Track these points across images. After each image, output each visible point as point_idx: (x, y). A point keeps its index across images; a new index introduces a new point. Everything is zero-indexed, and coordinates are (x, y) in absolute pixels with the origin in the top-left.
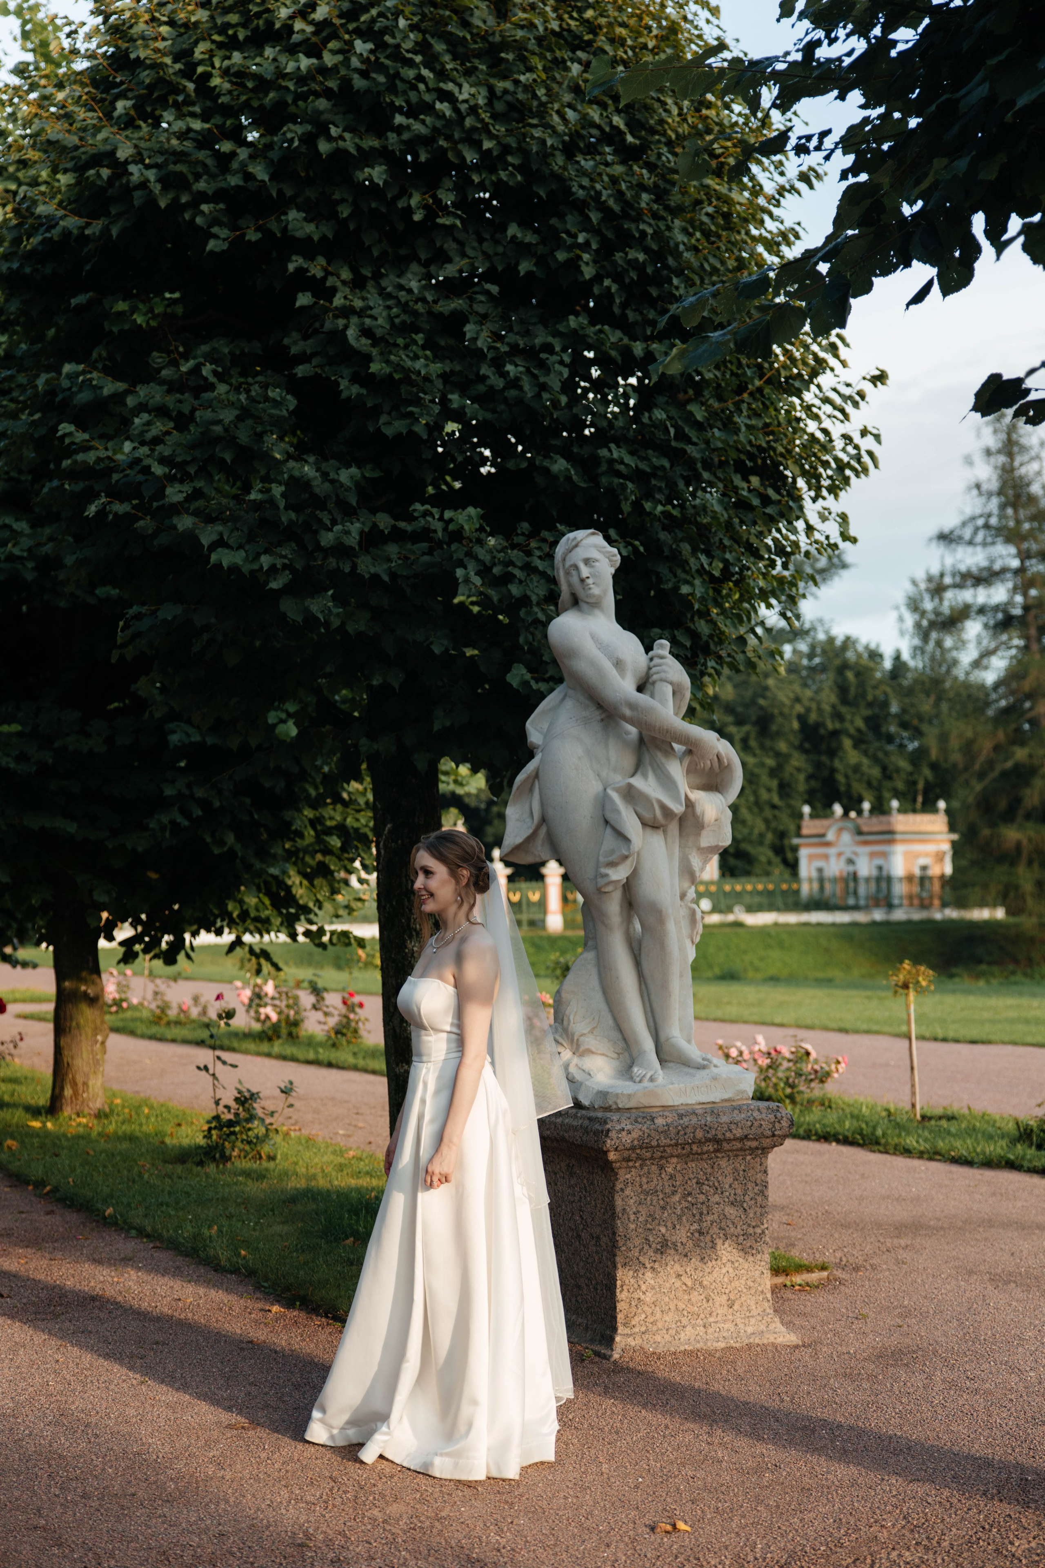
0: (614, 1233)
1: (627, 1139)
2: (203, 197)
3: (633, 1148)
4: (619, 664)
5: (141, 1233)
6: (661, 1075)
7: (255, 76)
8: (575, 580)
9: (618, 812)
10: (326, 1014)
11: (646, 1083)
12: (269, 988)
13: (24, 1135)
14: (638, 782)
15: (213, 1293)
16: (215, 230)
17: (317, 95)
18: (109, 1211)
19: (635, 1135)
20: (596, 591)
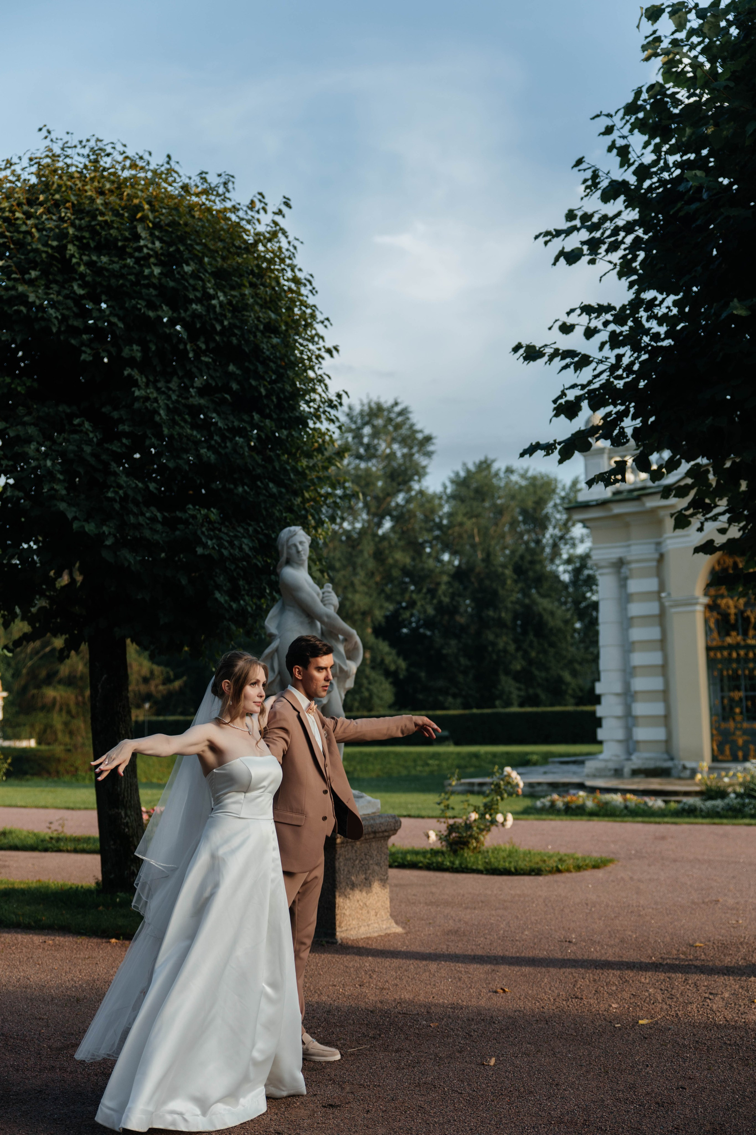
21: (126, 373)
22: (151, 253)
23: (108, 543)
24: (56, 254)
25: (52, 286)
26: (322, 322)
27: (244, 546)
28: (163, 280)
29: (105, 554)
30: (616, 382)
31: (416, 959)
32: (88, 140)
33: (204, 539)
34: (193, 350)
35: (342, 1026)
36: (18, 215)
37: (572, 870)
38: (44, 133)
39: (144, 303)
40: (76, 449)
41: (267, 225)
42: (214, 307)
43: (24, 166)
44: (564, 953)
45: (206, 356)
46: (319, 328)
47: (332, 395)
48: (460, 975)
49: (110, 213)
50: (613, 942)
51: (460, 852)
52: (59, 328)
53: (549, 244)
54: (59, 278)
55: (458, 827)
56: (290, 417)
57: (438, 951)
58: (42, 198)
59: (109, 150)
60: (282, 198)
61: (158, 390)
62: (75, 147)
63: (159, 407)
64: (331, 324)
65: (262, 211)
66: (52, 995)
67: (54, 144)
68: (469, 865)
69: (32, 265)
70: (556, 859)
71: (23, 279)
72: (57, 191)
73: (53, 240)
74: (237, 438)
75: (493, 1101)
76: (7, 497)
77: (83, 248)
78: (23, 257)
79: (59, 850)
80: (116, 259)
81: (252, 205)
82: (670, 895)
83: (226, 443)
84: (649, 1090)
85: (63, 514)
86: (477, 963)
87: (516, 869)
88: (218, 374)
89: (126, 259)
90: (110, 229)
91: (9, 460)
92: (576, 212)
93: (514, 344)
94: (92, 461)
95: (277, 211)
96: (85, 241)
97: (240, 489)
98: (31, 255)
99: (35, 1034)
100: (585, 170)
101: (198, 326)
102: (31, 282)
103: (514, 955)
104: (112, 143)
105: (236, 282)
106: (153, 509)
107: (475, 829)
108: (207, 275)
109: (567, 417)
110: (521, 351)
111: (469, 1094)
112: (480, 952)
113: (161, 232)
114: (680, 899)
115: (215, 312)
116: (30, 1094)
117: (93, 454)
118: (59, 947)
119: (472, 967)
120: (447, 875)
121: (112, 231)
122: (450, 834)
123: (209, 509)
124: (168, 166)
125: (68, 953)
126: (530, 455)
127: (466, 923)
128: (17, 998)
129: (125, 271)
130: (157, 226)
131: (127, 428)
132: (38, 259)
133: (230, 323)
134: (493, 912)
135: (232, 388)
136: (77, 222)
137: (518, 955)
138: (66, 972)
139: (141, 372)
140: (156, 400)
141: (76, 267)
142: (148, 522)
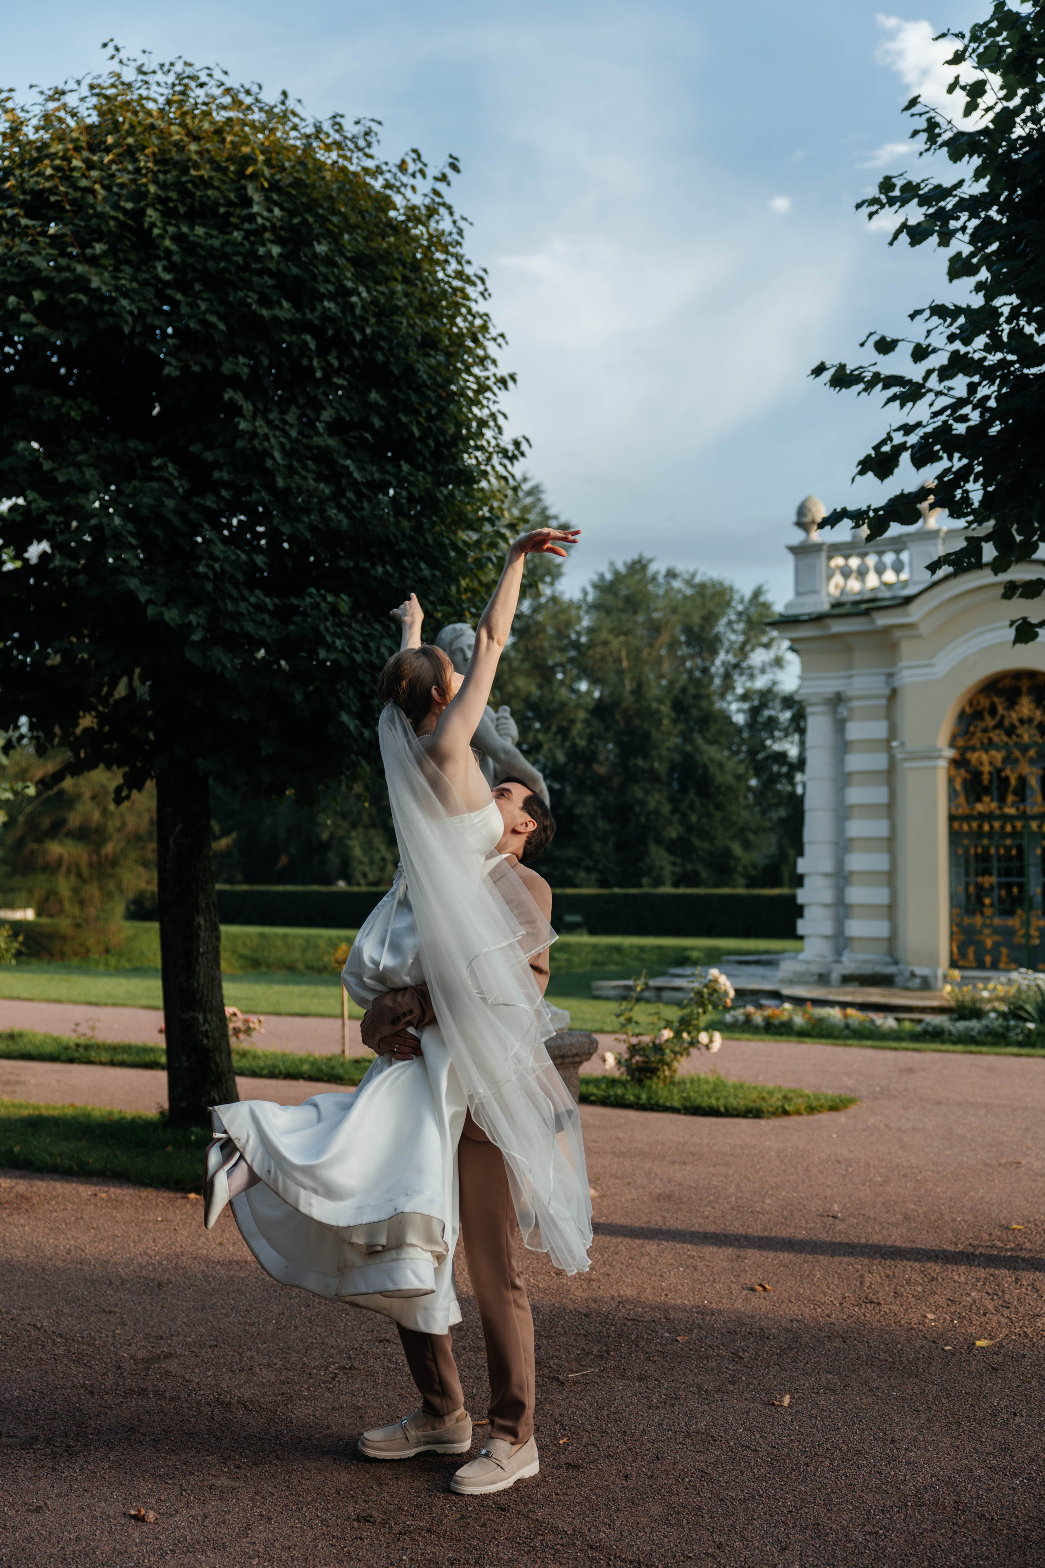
21: (227, 396)
22: (268, 224)
23: (196, 637)
24: (131, 222)
25: (123, 267)
26: (495, 340)
27: (383, 650)
28: (282, 266)
29: (191, 655)
30: (956, 425)
31: (625, 1236)
32: (172, 64)
33: (329, 639)
34: (322, 368)
35: (549, 1337)
36: (76, 163)
37: (803, 1111)
38: (110, 50)
39: (256, 297)
40: (153, 502)
41: (426, 195)
42: (353, 306)
43: (83, 95)
44: (831, 1233)
45: (339, 376)
46: (492, 349)
47: (506, 441)
48: (695, 1263)
49: (208, 166)
50: (894, 1220)
51: (648, 1082)
52: (133, 328)
53: (875, 217)
54: (133, 257)
55: (643, 1049)
56: (450, 470)
57: (652, 1225)
58: (110, 140)
59: (204, 78)
60: (447, 157)
61: (269, 423)
62: (154, 72)
63: (272, 447)
64: (507, 343)
65: (418, 175)
66: (120, 1276)
67: (124, 67)
68: (661, 1101)
69: (96, 236)
70: (780, 1096)
71: (83, 254)
72: (131, 132)
73: (127, 201)
74: (380, 496)
75: (807, 1465)
76: (55, 568)
77: (169, 214)
78: (83, 224)
79: (90, 1062)
80: (215, 233)
81: (402, 166)
82: (948, 1152)
83: (362, 503)
84: (1031, 1452)
85: (132, 595)
86: (712, 1244)
87: (726, 1109)
88: (353, 405)
89: (231, 233)
90: (207, 189)
91: (58, 515)
92: (894, 180)
93: (814, 365)
94: (176, 520)
95: (440, 176)
96: (171, 205)
97: (380, 570)
98: (94, 222)
99: (107, 1336)
100: (920, 115)
101: (330, 332)
102: (93, 261)
103: (760, 1234)
104: (208, 68)
105: (382, 272)
106: (258, 592)
107: (667, 1051)
108: (344, 261)
109: (876, 475)
110: (827, 376)
111: (769, 1454)
112: (711, 1229)
113: (279, 195)
114: (965, 1159)
115: (353, 314)
116: (117, 1433)
117: (176, 512)
118: (117, 1203)
119: (708, 1251)
120: (632, 1114)
121: (210, 192)
122: (632, 1056)
123: (337, 595)
124: (283, 108)
125: (132, 1211)
126: (832, 527)
127: (679, 1184)
128: (71, 1279)
129: (228, 249)
130: (275, 186)
131: (225, 476)
132: (104, 228)
133: (373, 332)
134: (712, 1169)
135: (373, 424)
136: (161, 176)
137: (766, 1234)
138: (134, 1242)
139: (246, 398)
140: (266, 437)
141: (158, 241)
142: (252, 610)
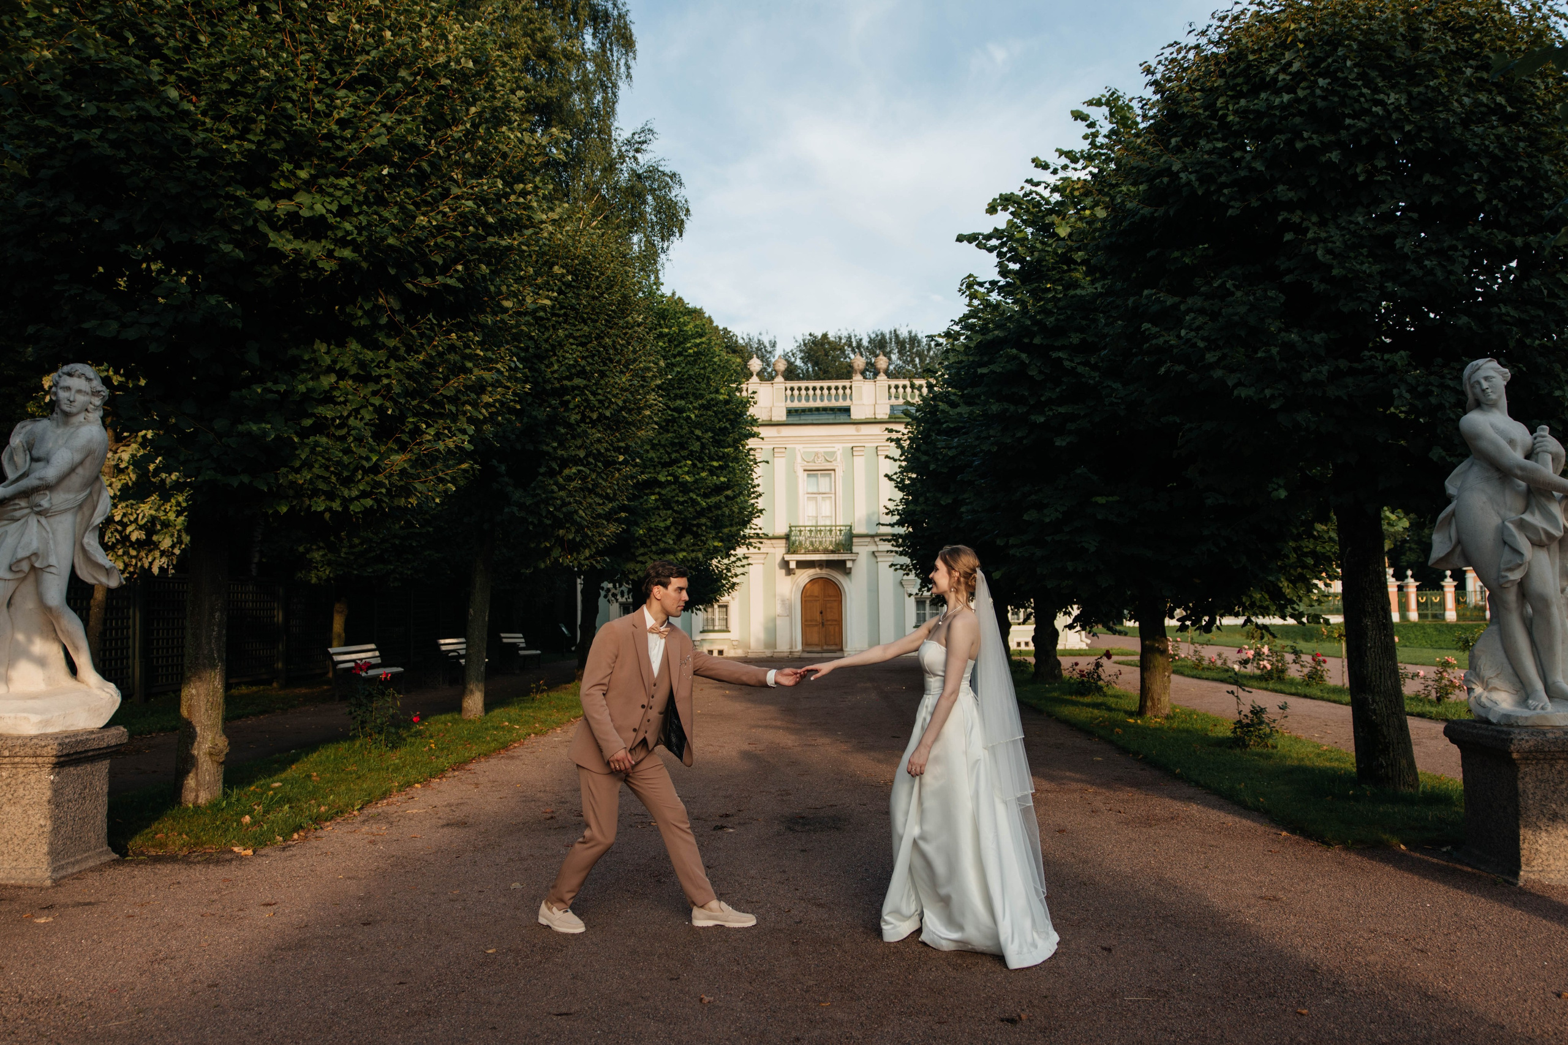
0: (1517, 806)
1: (1526, 746)
2: (1225, 185)
3: (1530, 752)
4: (1512, 442)
5: (1198, 784)
6: (1550, 707)
7: (1254, 111)
8: (1478, 390)
9: (1514, 536)
10: (1302, 666)
11: (1538, 711)
12: (1266, 650)
13: (1126, 726)
14: (1527, 517)
15: (1244, 821)
16: (1232, 203)
17: (1294, 116)
18: (1178, 771)
19: (1531, 743)
20: (1493, 396)
